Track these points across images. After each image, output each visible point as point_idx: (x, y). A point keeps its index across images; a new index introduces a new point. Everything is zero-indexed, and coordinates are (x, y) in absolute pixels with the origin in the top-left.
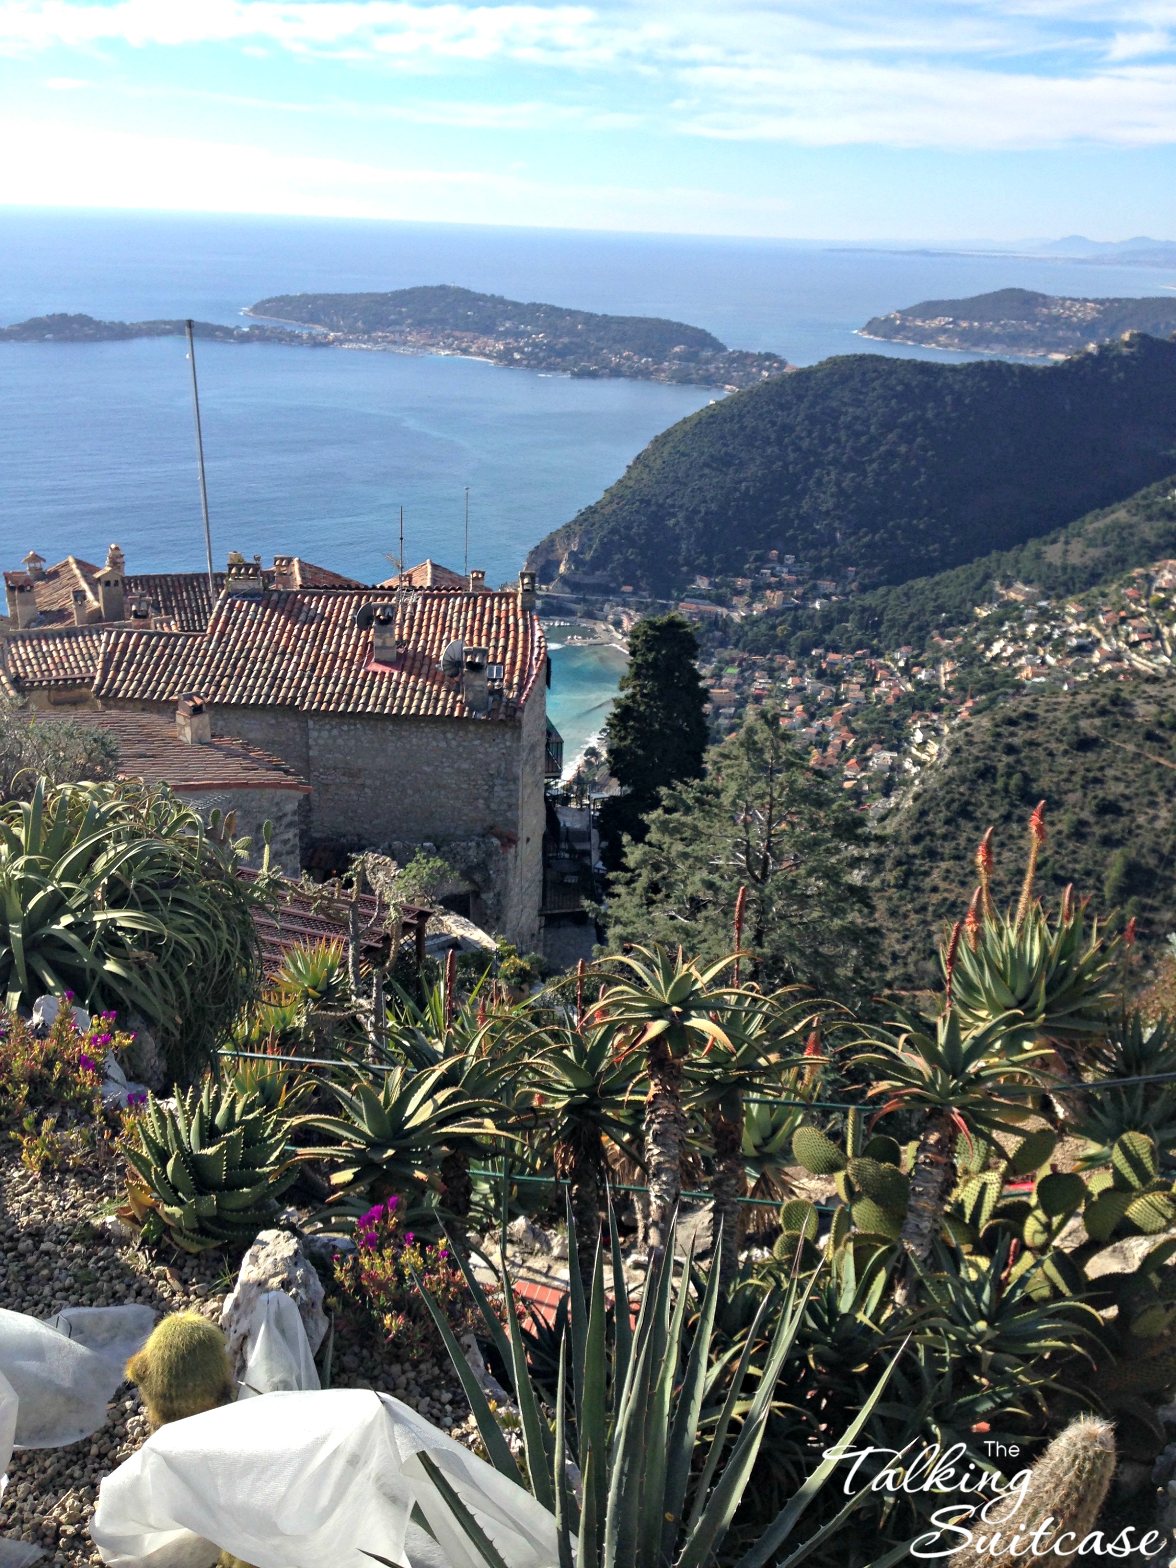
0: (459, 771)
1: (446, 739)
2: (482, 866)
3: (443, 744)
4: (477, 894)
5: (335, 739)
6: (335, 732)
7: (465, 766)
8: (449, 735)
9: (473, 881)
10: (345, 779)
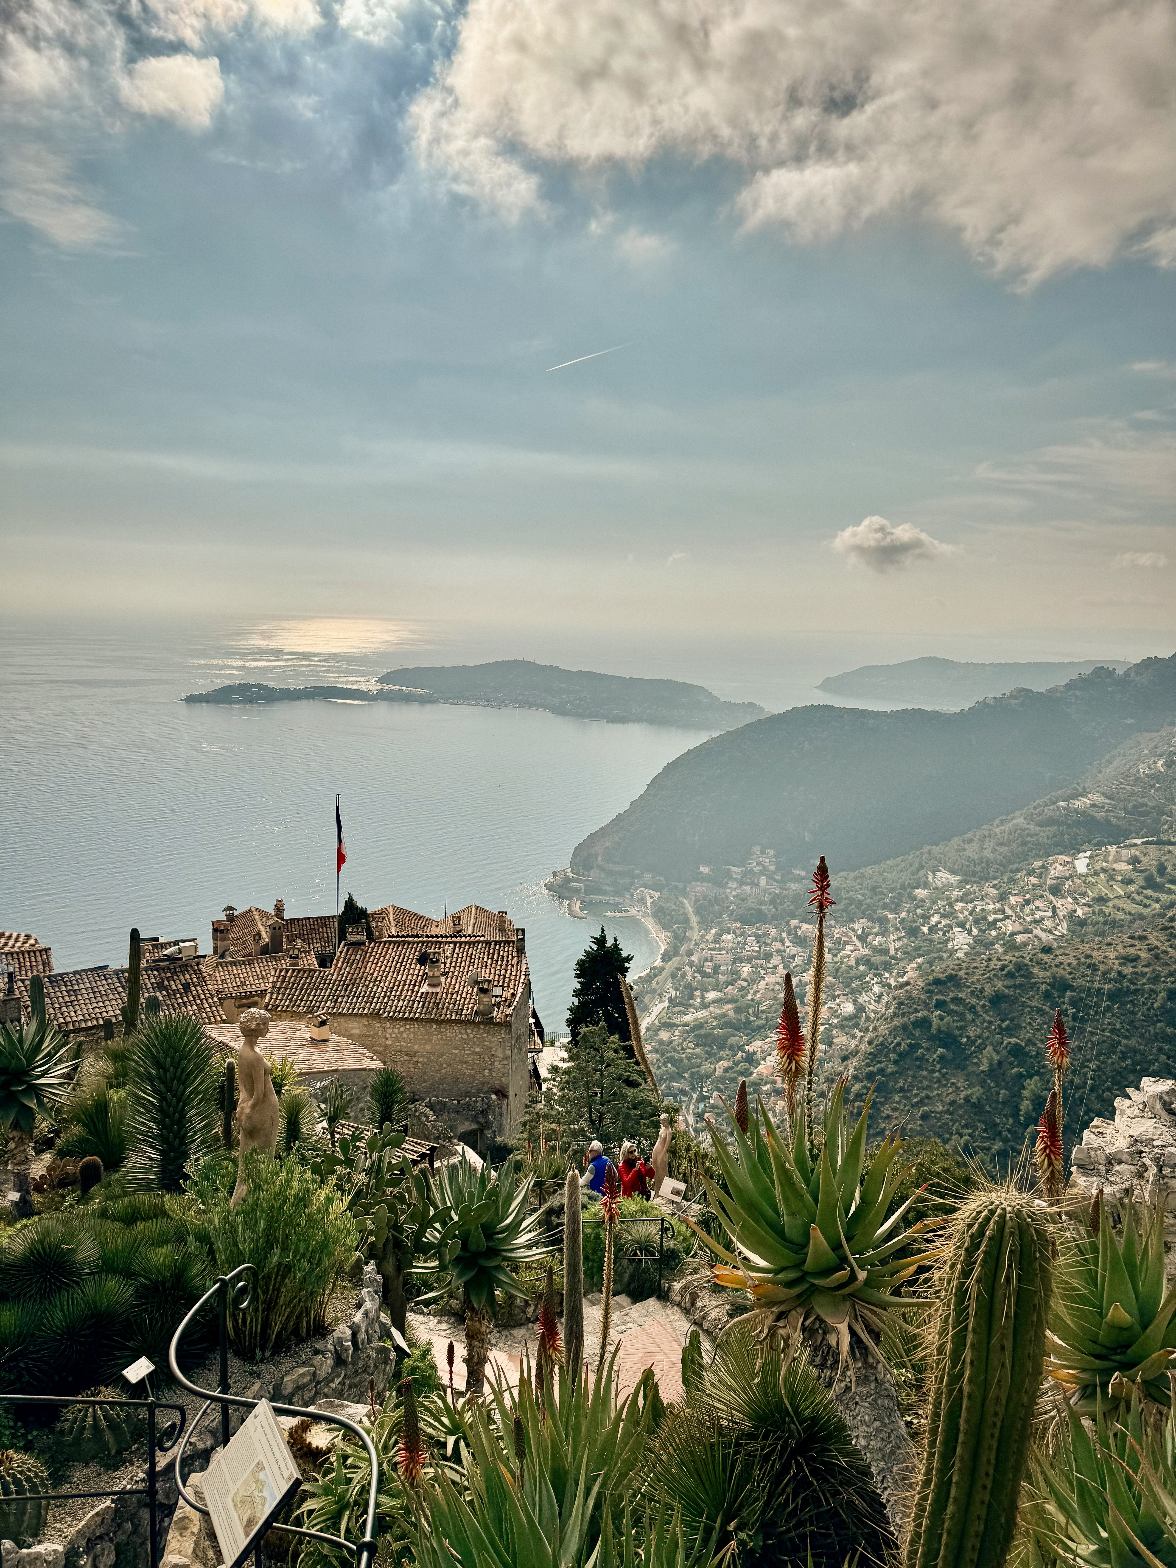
0: (474, 1053)
1: (467, 1034)
2: (484, 1112)
3: (465, 1036)
4: (482, 1131)
5: (402, 1033)
6: (402, 1029)
7: (478, 1050)
8: (469, 1031)
9: (479, 1123)
10: (406, 1058)
